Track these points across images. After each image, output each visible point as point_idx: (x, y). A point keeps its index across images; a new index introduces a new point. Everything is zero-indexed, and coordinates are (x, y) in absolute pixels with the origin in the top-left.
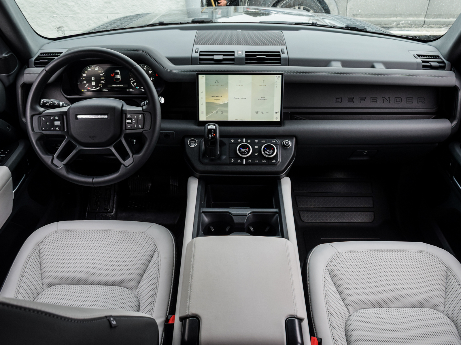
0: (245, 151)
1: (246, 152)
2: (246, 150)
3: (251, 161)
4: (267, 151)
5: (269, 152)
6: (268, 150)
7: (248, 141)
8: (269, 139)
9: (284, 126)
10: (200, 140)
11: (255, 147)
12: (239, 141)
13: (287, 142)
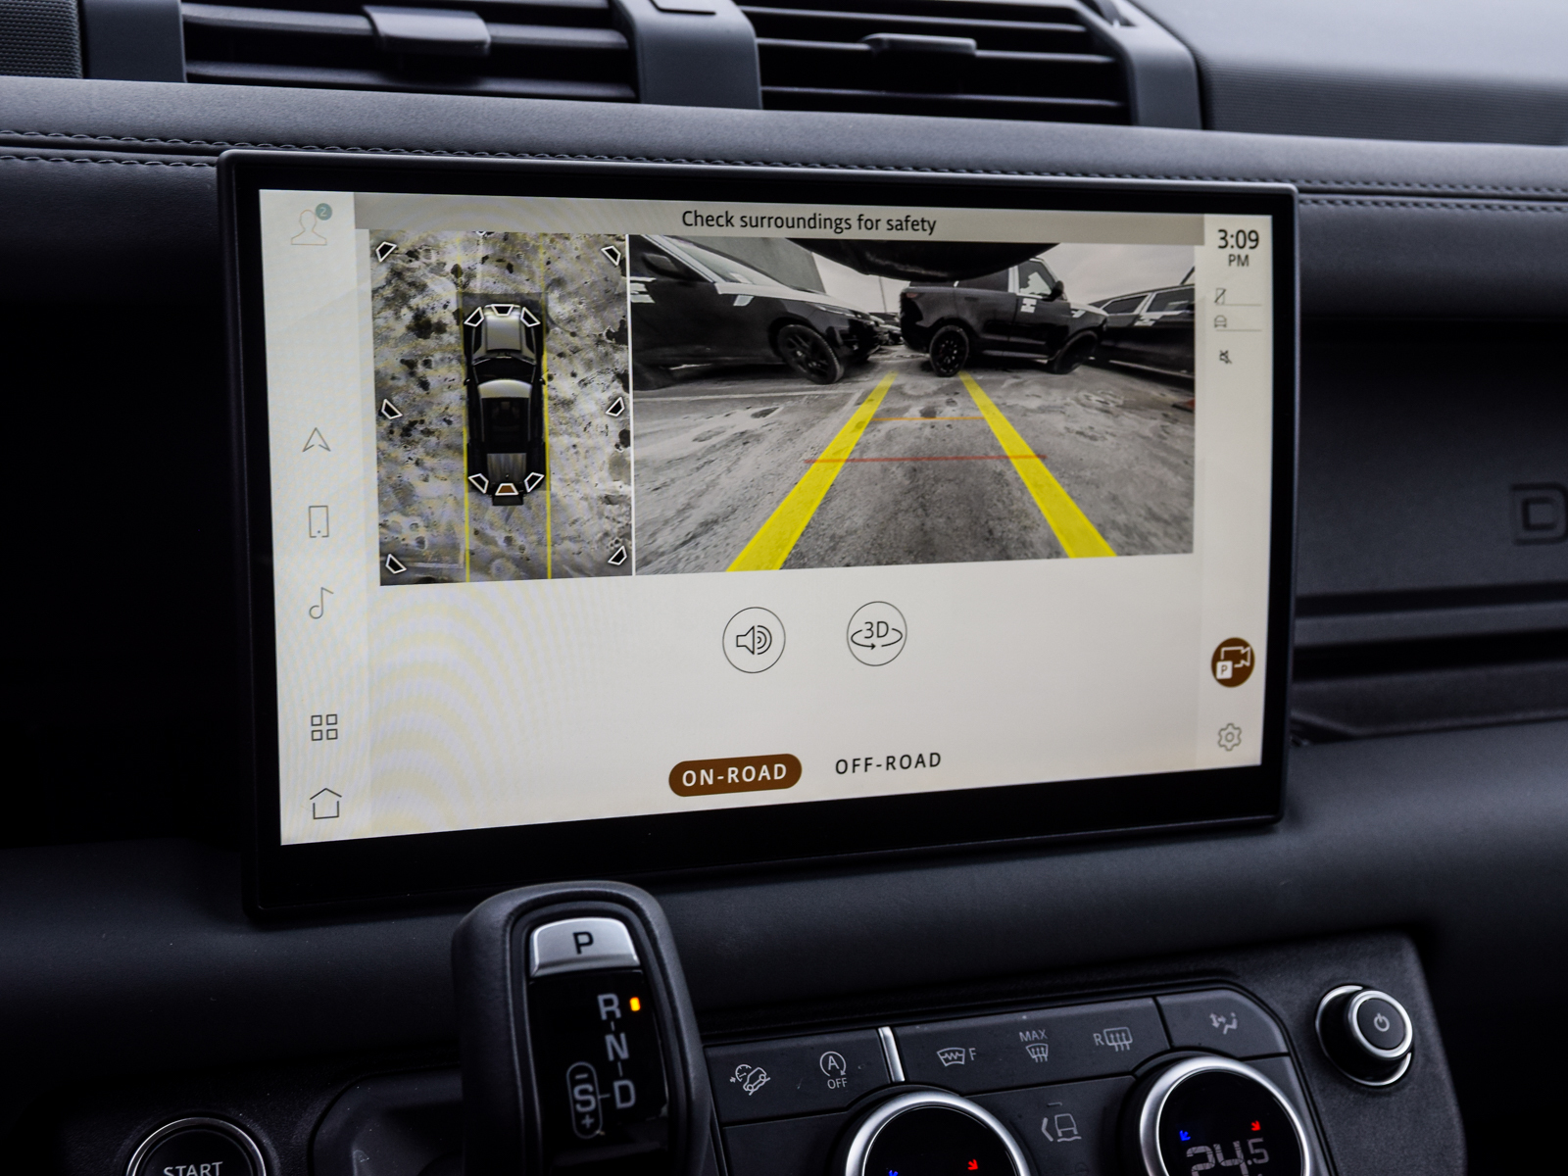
4: (1202, 1158)
6: (1214, 1155)
7: (938, 1053)
8: (1162, 1000)
9: (1297, 820)
10: (310, 1128)
11: (1045, 1121)
12: (835, 1073)
13: (1379, 1018)
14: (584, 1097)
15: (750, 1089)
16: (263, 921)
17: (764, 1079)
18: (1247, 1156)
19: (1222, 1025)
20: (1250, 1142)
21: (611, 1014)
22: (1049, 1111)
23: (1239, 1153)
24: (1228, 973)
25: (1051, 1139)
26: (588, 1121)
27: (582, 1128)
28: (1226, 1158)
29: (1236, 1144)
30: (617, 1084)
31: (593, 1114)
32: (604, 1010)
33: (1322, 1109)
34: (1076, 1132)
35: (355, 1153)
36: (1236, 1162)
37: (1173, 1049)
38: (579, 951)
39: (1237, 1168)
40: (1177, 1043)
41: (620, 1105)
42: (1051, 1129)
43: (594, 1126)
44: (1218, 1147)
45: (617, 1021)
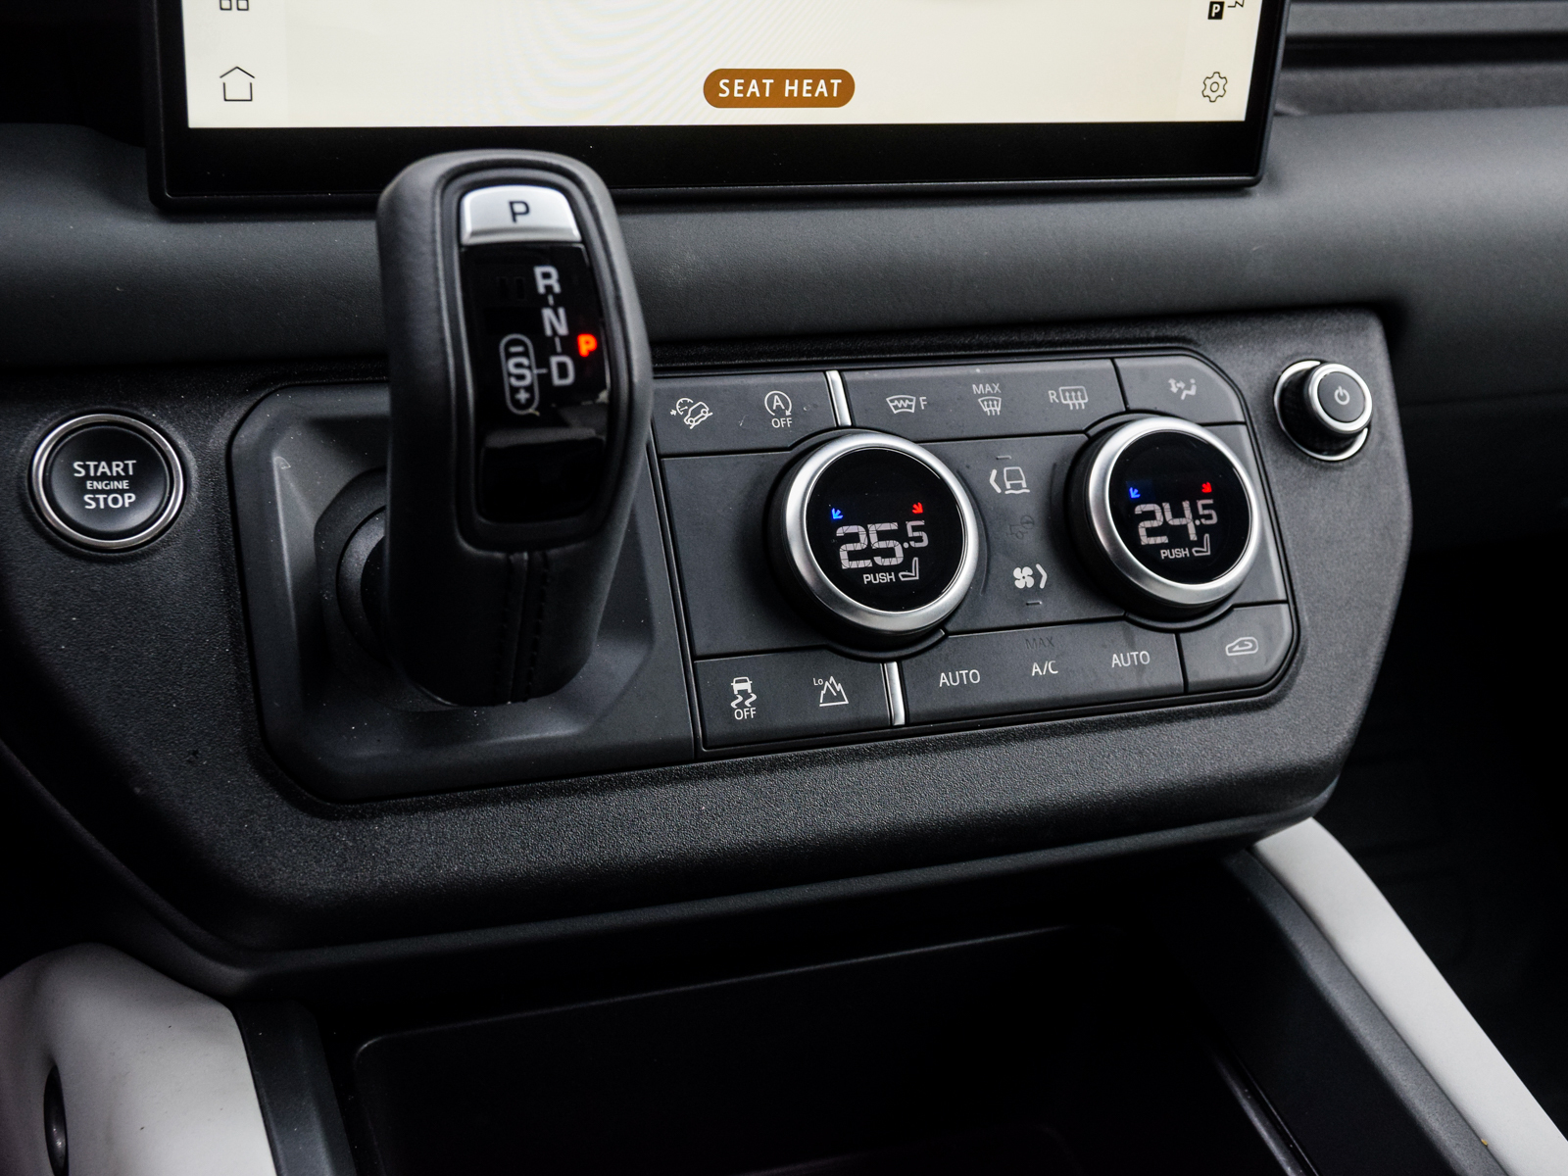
0: (889, 553)
1: (906, 565)
2: (900, 535)
3: (971, 675)
4: (1151, 515)
5: (1178, 536)
6: (1163, 514)
7: (888, 400)
8: (1119, 362)
9: (1275, 184)
10: (228, 434)
11: (994, 473)
12: (780, 413)
13: (1340, 391)
14: (519, 371)
15: (692, 423)
16: (171, 211)
17: (706, 414)
18: (1196, 516)
19: (1180, 391)
20: (1200, 503)
21: (549, 288)
22: (999, 463)
23: (1188, 513)
24: (1190, 341)
25: (999, 491)
26: (523, 396)
27: (516, 403)
28: (1175, 516)
29: (1186, 505)
30: (554, 360)
31: (529, 389)
32: (541, 284)
33: (1273, 479)
34: (1024, 485)
35: (277, 460)
36: (1183, 521)
37: (1128, 411)
38: (514, 220)
39: (1185, 527)
40: (1132, 405)
41: (557, 381)
42: (999, 480)
43: (530, 402)
44: (1167, 506)
45: (556, 296)
